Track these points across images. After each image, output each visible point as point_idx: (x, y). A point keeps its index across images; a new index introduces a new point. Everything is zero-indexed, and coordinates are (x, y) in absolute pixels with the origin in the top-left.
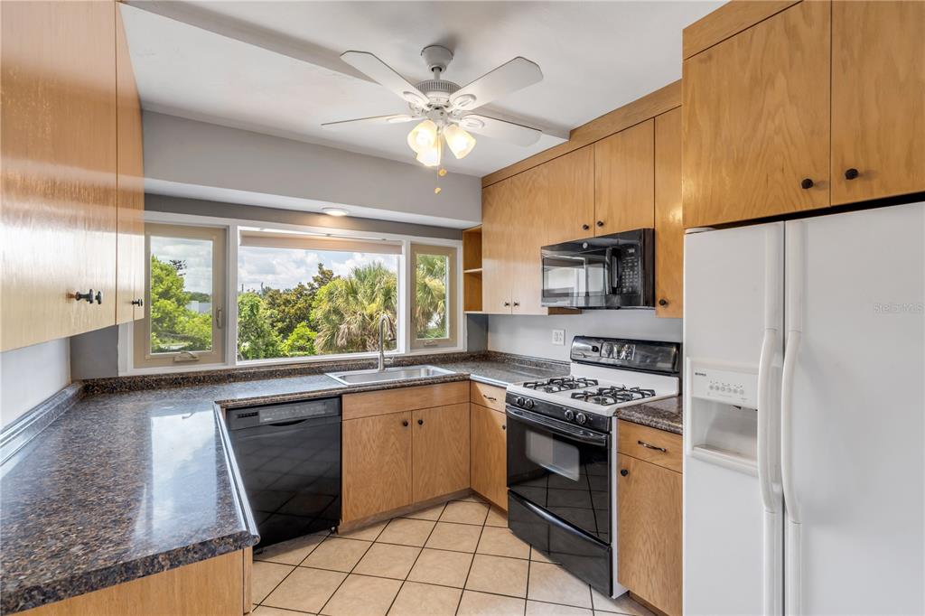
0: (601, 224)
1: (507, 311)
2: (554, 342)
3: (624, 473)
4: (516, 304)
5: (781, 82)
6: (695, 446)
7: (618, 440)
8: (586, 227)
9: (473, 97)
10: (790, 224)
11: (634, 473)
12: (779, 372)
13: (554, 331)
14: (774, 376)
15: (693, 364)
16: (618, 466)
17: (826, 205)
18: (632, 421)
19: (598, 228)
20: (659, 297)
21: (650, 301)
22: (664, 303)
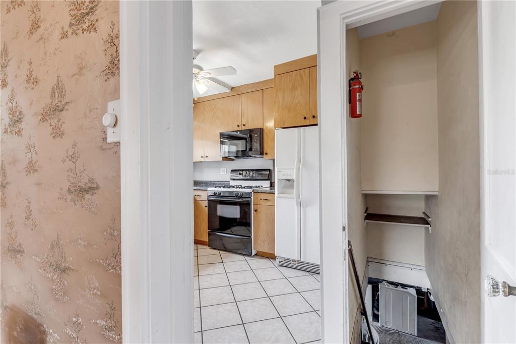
0: (244, 125)
1: (202, 160)
2: (221, 174)
3: (256, 211)
4: (207, 157)
5: (299, 89)
6: (278, 194)
7: (254, 200)
8: (238, 126)
9: (210, 74)
10: (301, 128)
11: (259, 210)
12: (299, 168)
13: (222, 169)
14: (298, 169)
15: (278, 169)
16: (254, 209)
17: (309, 124)
18: (259, 192)
19: (243, 126)
20: (265, 152)
21: (262, 153)
22: (266, 154)
